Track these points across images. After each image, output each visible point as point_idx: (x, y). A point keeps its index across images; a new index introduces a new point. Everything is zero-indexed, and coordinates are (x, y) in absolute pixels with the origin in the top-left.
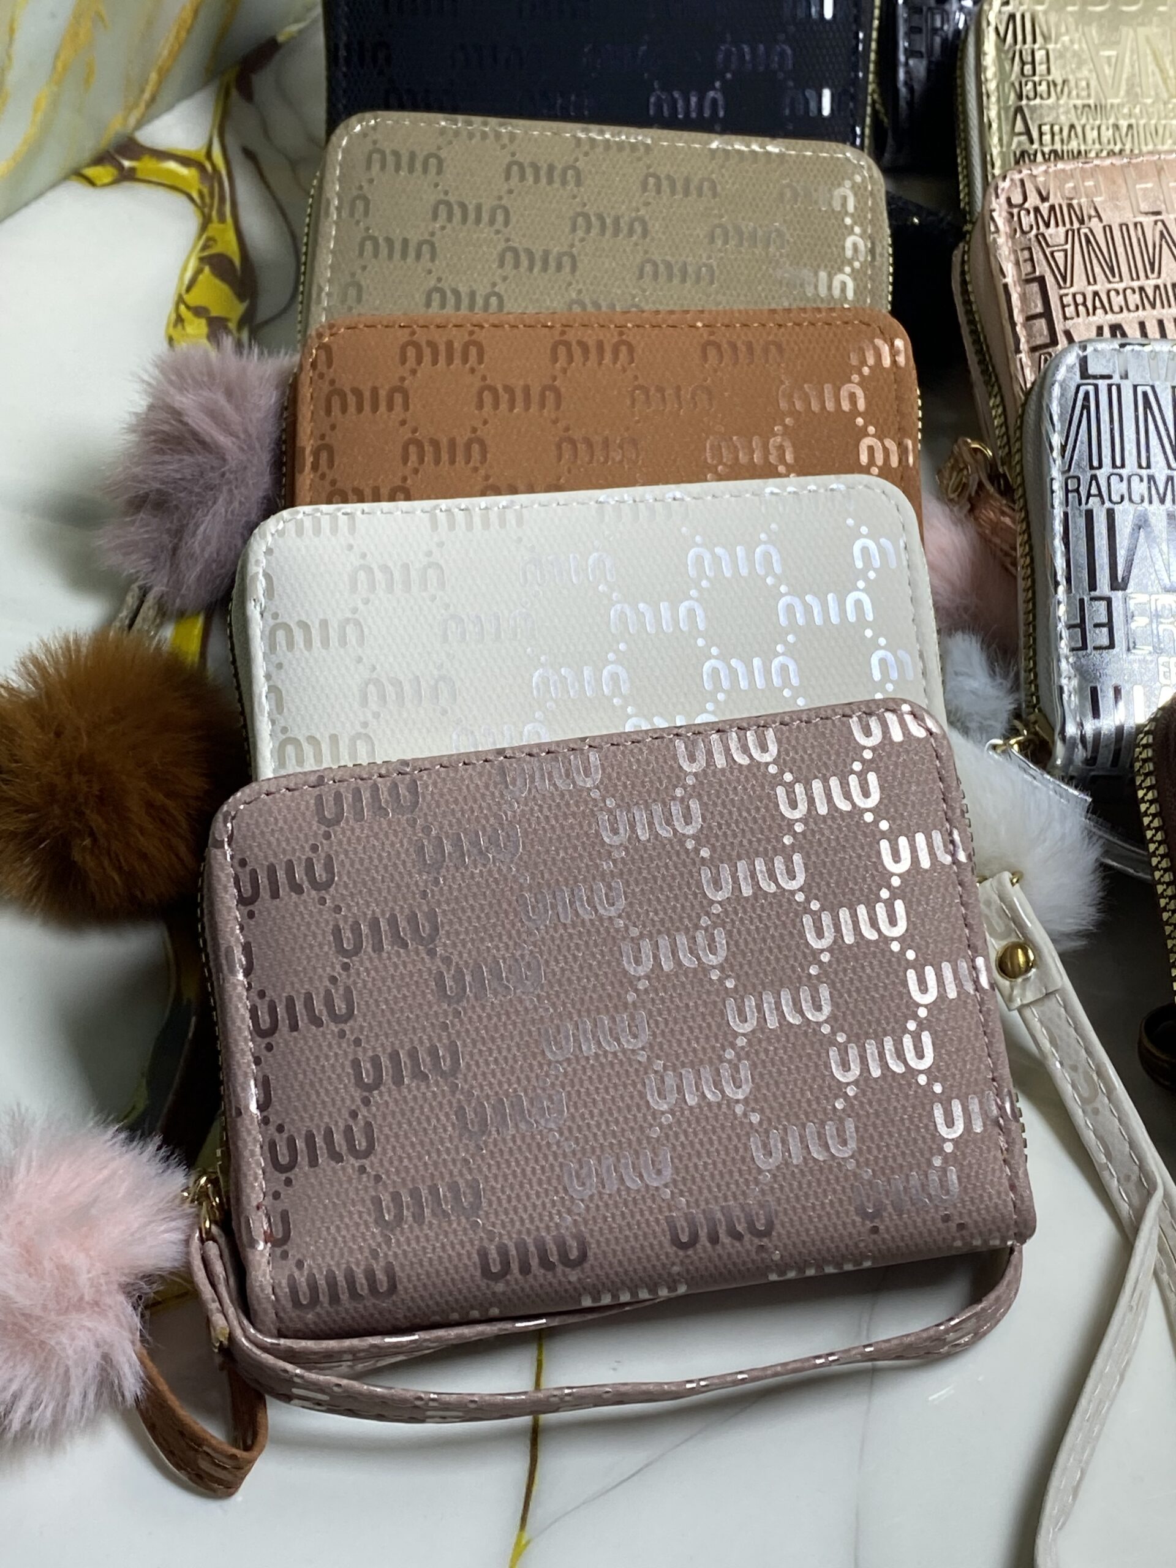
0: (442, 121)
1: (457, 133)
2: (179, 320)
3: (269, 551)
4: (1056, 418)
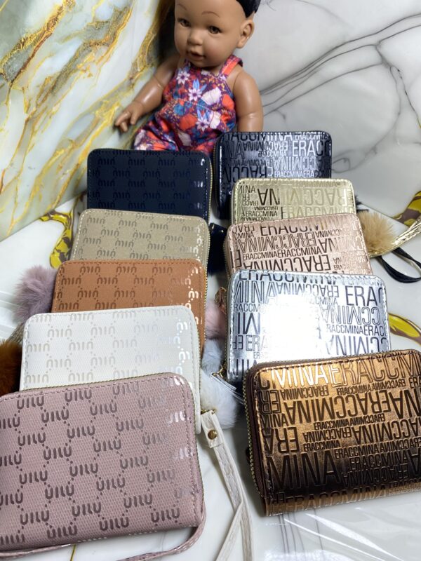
0: (106, 211)
1: (109, 214)
2: (54, 253)
3: (29, 326)
4: (233, 288)
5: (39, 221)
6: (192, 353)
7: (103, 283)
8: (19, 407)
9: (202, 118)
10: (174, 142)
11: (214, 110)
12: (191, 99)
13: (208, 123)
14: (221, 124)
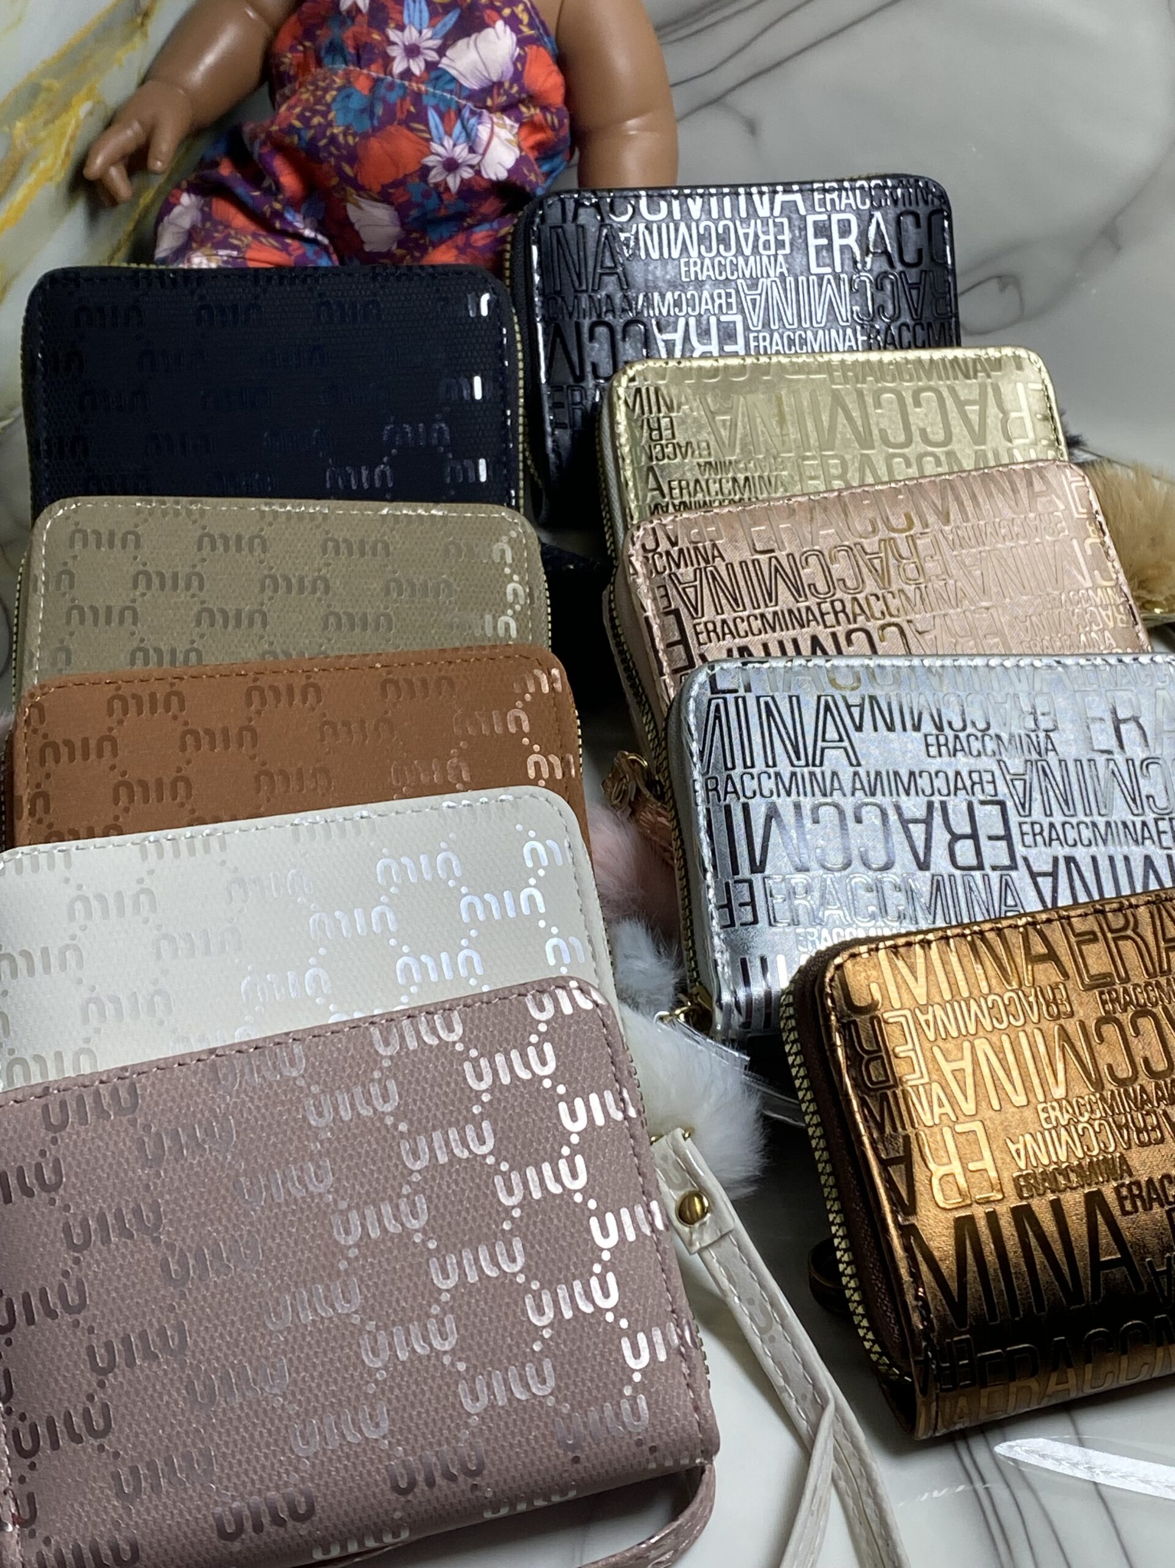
0: (138, 502)
1: (151, 512)
4: (693, 728)
6: (590, 941)
7: (205, 747)
8: (49, 1127)
9: (448, 142)
10: (326, 241)
11: (490, 110)
12: (398, 67)
13: (475, 159)
14: (520, 161)
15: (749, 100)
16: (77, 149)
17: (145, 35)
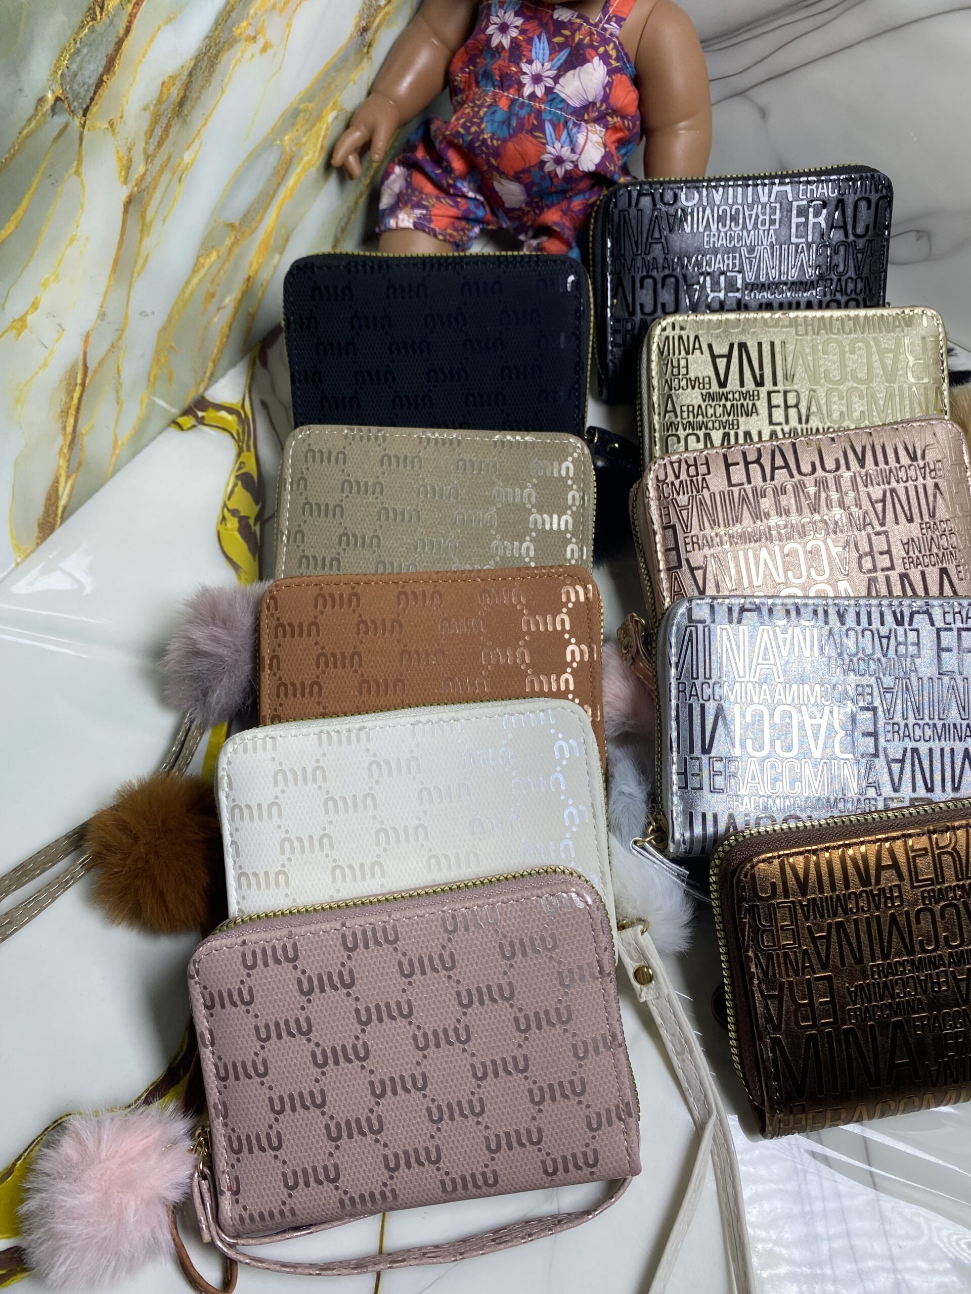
0: (345, 430)
1: (354, 437)
2: (224, 519)
3: (229, 763)
4: (673, 645)
5: (173, 431)
6: (593, 806)
7: (371, 632)
8: (247, 967)
9: (558, 145)
10: (481, 198)
11: (587, 122)
12: (527, 91)
13: (574, 157)
14: (607, 156)
15: (763, 95)
16: (327, 144)
17: (371, 58)
